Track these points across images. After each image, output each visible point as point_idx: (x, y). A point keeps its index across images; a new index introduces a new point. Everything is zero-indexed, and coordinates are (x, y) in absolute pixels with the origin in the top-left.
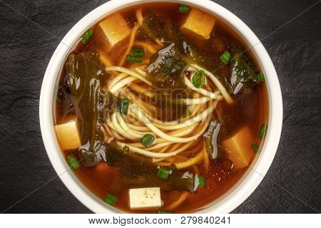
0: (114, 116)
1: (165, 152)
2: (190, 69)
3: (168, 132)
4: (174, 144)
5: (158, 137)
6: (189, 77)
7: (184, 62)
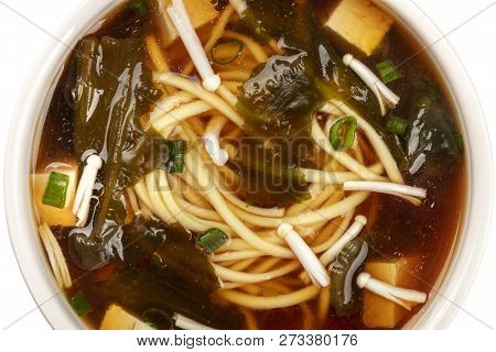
0: (151, 177)
1: (246, 271)
2: (326, 108)
3: (258, 230)
4: (266, 257)
5: (236, 236)
6: (322, 124)
7: (318, 91)
